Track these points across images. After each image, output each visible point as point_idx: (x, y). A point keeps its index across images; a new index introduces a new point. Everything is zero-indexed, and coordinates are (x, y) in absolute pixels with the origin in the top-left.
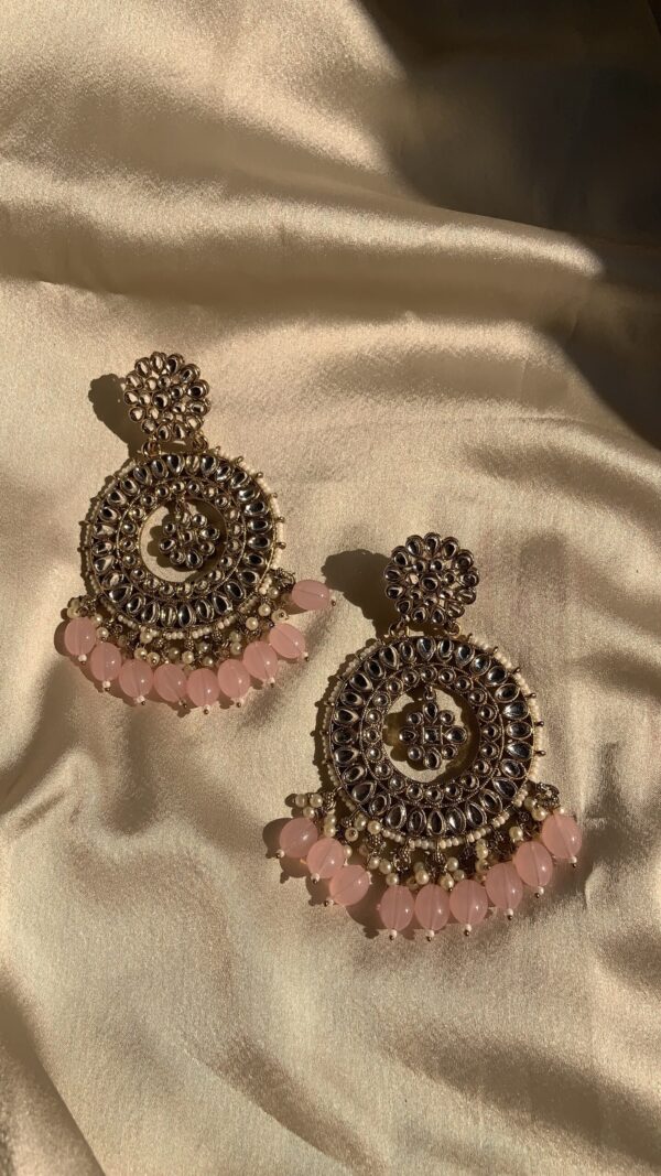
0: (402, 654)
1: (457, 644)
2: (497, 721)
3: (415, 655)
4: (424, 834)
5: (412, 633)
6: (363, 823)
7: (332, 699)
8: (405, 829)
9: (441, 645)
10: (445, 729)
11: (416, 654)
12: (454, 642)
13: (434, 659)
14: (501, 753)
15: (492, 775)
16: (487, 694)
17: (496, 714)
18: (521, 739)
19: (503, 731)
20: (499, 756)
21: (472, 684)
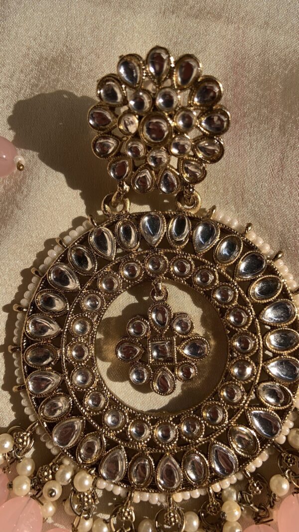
0: (119, 239)
1: (195, 221)
2: (253, 329)
3: (137, 239)
5: (133, 208)
6: (68, 476)
7: (24, 302)
9: (173, 225)
10: (180, 341)
11: (140, 238)
12: (191, 218)
13: (165, 243)
14: (259, 375)
15: (246, 405)
16: (237, 292)
17: (251, 319)
18: (285, 352)
19: (261, 342)
20: (256, 378)
21: (217, 278)
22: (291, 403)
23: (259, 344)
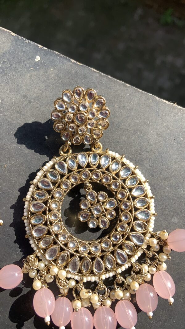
2: (129, 199)
4: (92, 273)
8: (80, 272)
11: (77, 164)
13: (88, 165)
14: (133, 218)
15: (129, 232)
16: (121, 184)
17: (128, 195)
18: (143, 208)
19: (133, 204)
20: (132, 220)
21: (112, 178)
22: (147, 229)
23: (132, 205)
